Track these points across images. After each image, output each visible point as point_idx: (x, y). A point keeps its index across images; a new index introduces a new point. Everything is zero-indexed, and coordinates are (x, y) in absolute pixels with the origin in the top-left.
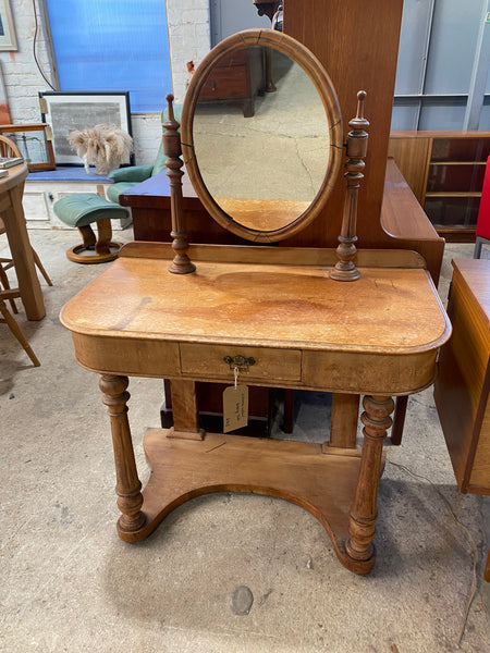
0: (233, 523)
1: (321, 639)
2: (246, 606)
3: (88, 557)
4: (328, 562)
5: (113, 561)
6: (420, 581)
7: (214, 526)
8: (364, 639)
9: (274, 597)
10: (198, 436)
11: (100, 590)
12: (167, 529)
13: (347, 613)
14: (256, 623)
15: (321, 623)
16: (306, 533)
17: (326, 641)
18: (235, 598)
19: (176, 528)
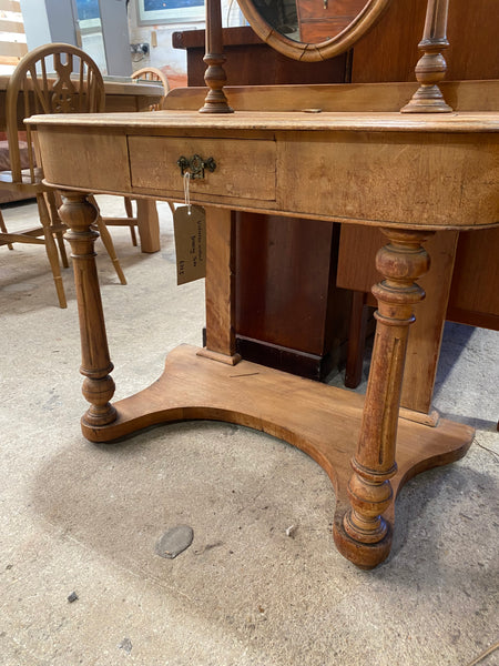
0: (221, 457)
1: (253, 627)
2: (176, 549)
3: (44, 443)
4: (320, 537)
5: (64, 454)
6: (455, 610)
7: (197, 454)
8: (318, 653)
9: (220, 552)
10: (230, 360)
11: (30, 477)
12: (143, 441)
13: (310, 610)
14: (175, 573)
15: (264, 606)
16: (309, 495)
17: (256, 633)
18: (168, 535)
19: (154, 444)
